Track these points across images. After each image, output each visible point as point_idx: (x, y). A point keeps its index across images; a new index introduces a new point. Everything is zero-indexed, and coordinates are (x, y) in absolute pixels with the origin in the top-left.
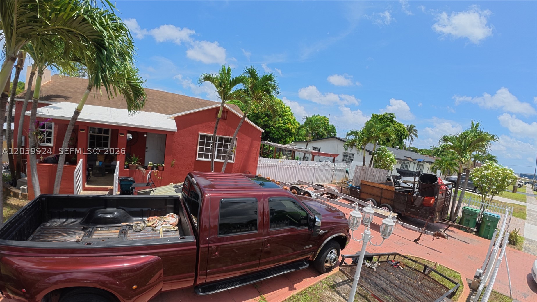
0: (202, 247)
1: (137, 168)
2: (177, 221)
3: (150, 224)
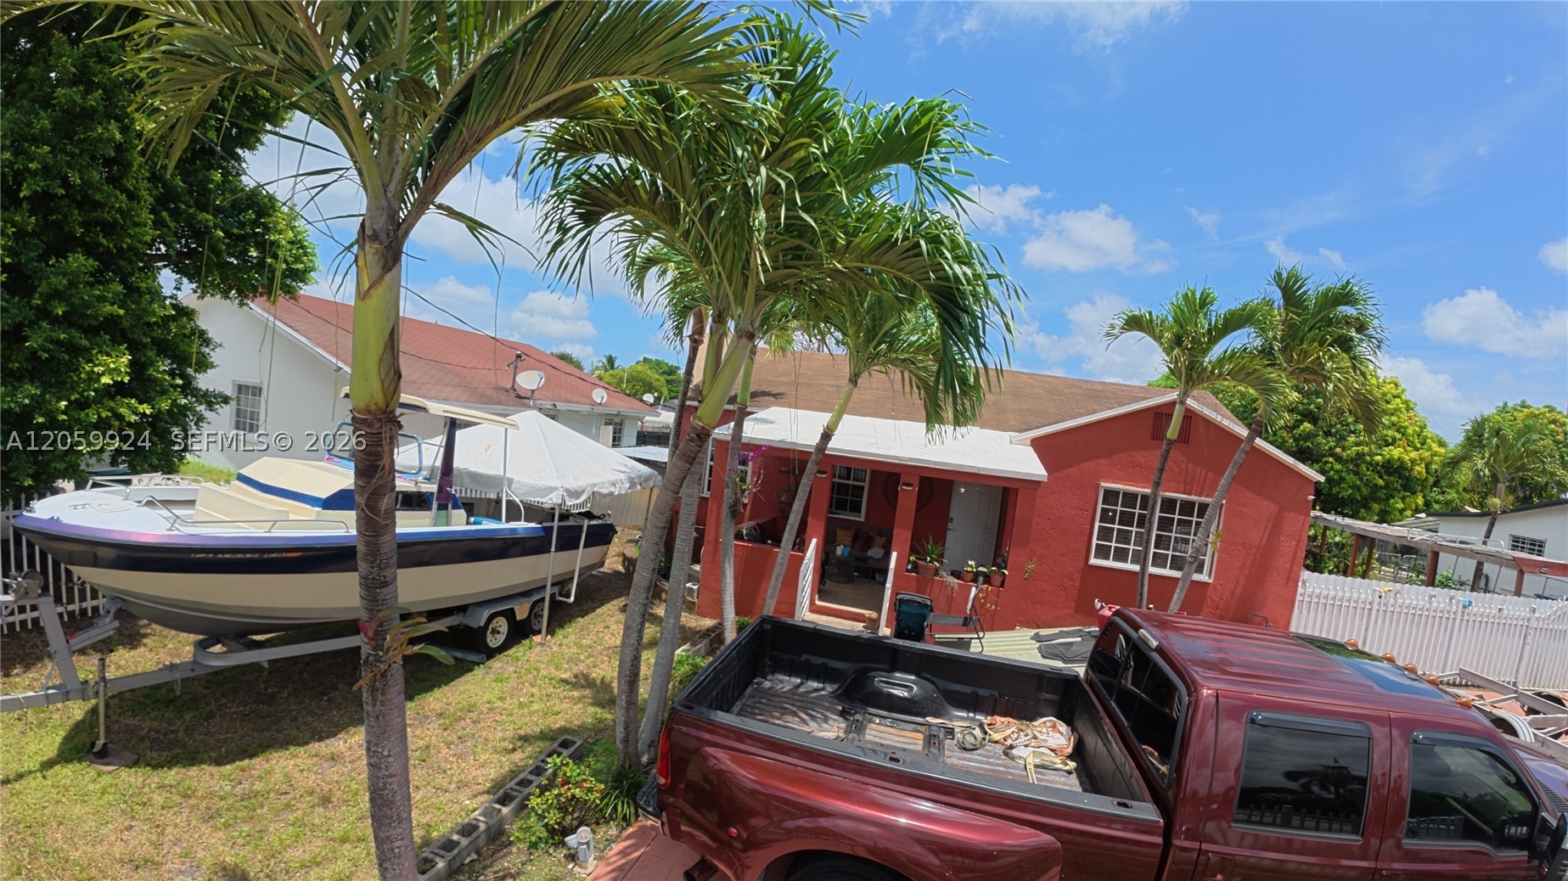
0: (1177, 846)
1: (936, 574)
2: (1072, 744)
3: (997, 736)
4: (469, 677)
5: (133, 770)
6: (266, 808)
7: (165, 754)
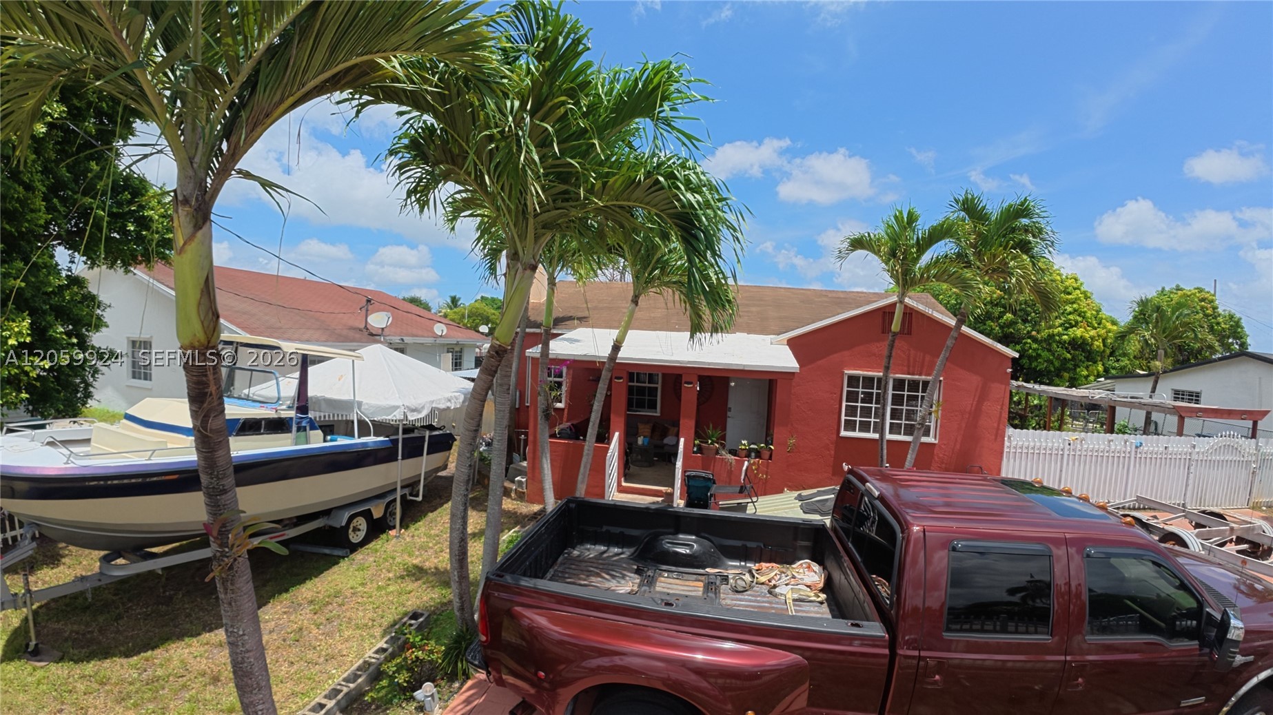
0: (901, 655)
1: (717, 453)
2: (823, 580)
3: (763, 579)
4: (335, 569)
5: (60, 664)
6: (167, 690)
7: (84, 651)
